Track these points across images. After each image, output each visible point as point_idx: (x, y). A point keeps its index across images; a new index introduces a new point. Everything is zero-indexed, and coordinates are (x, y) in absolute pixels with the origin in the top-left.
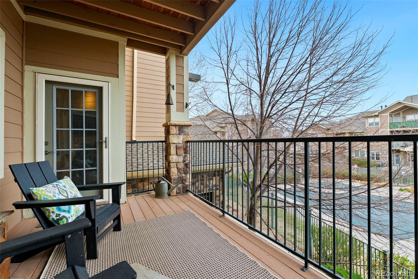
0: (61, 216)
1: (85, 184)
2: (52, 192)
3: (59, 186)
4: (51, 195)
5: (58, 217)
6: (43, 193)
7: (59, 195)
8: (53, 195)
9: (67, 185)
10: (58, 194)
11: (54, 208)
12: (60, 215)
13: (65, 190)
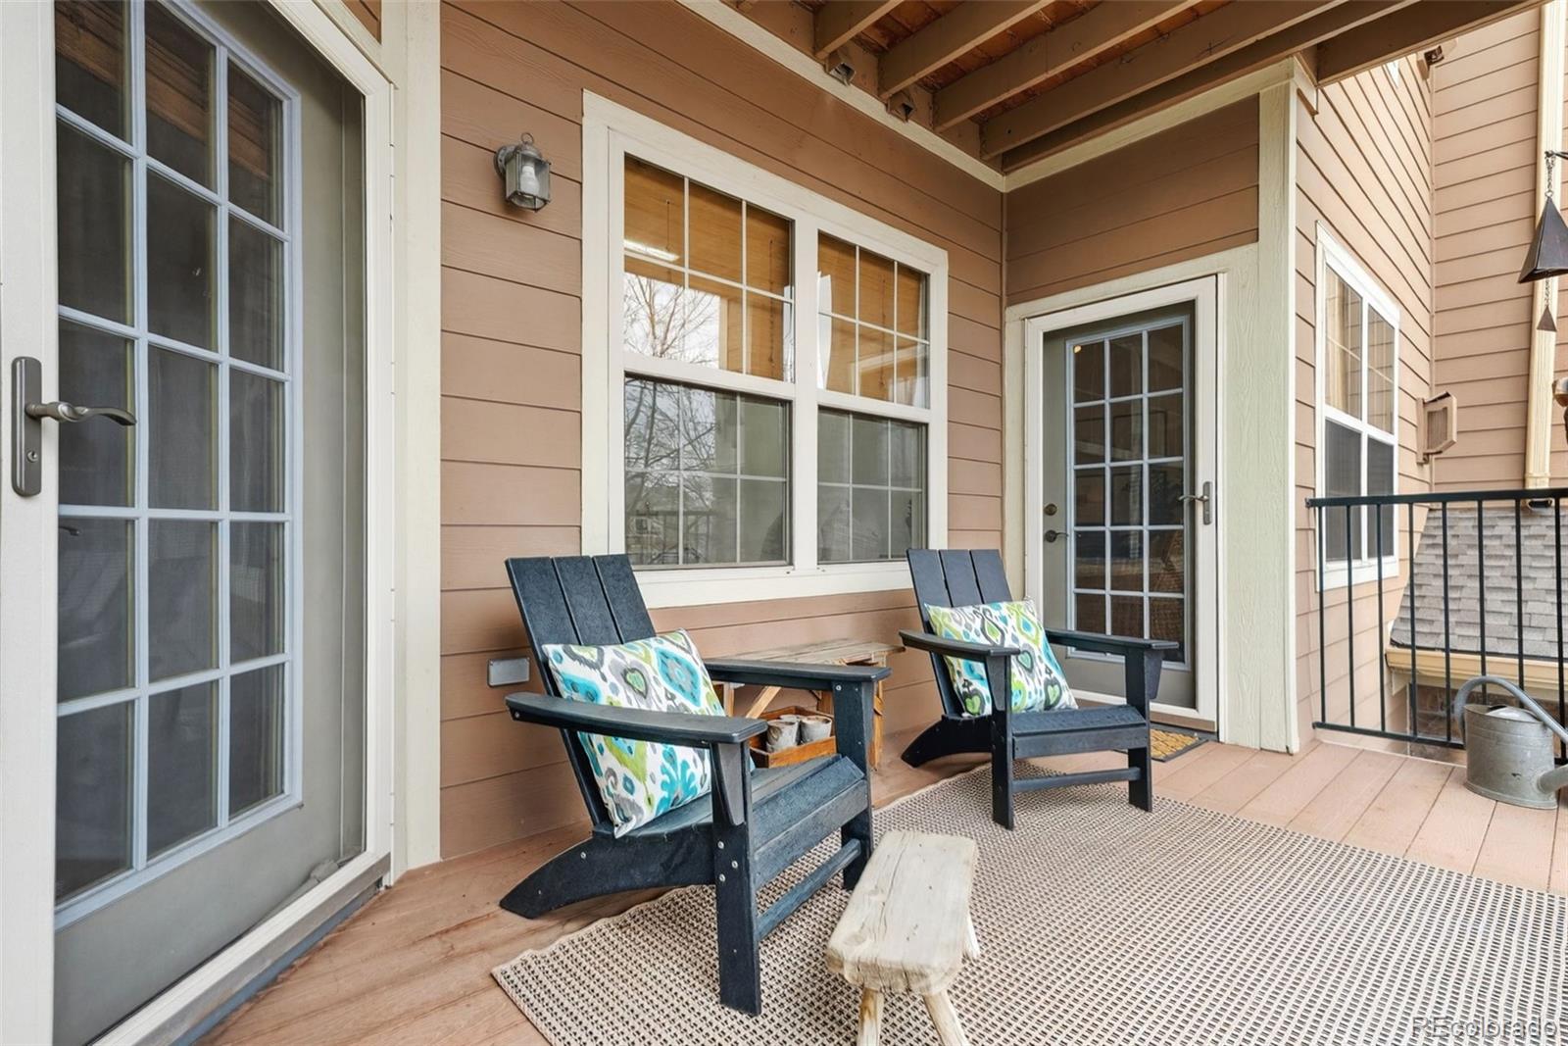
0: (971, 688)
1: (1146, 636)
2: (964, 622)
3: (991, 615)
4: (961, 629)
5: (966, 690)
6: (946, 620)
7: (978, 636)
8: (964, 632)
9: (1014, 617)
10: (976, 632)
11: (962, 661)
12: (970, 684)
13: (1002, 628)
